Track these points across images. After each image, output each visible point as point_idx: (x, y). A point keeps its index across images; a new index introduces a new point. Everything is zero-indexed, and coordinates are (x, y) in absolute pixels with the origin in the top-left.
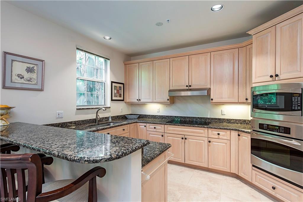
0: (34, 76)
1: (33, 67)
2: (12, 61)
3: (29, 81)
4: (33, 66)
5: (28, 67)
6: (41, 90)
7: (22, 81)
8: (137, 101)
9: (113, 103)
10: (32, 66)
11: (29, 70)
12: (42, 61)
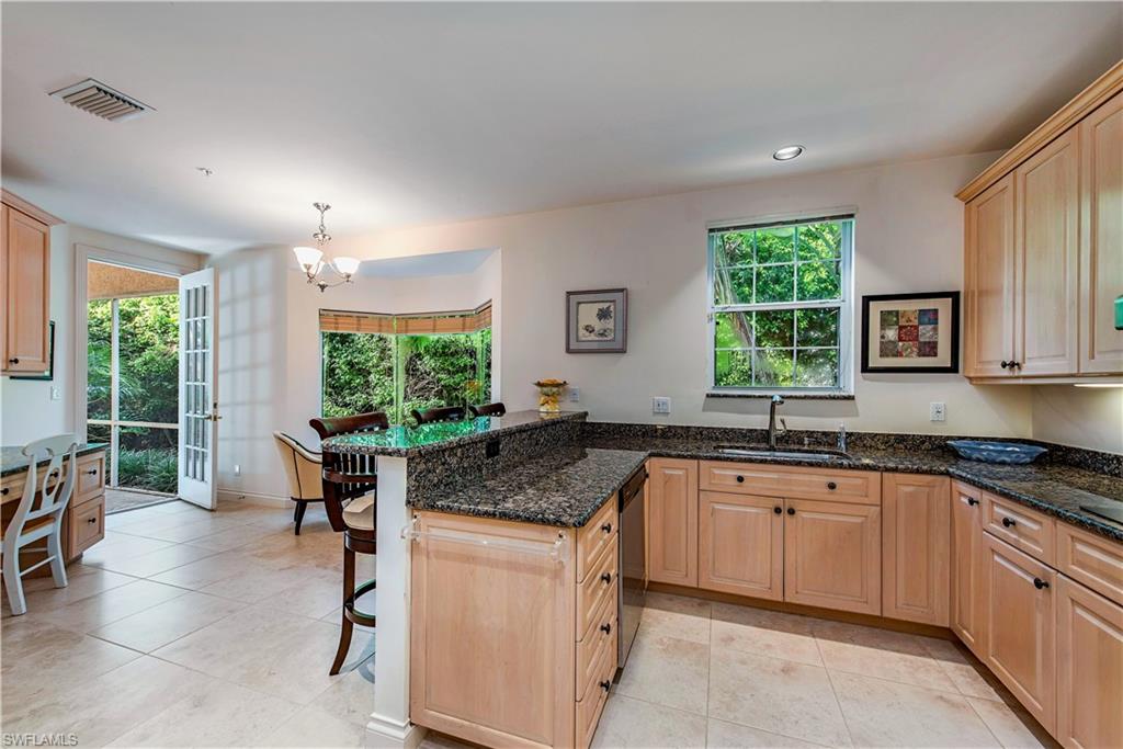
0: (610, 324)
1: (608, 308)
2: (579, 303)
3: (602, 335)
4: (608, 304)
5: (600, 310)
6: (623, 351)
7: (592, 337)
8: (1006, 372)
9: (872, 380)
10: (605, 306)
11: (603, 315)
12: (622, 290)
